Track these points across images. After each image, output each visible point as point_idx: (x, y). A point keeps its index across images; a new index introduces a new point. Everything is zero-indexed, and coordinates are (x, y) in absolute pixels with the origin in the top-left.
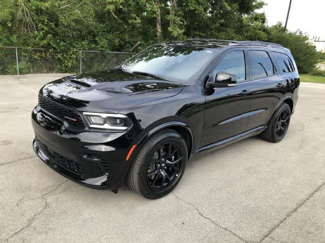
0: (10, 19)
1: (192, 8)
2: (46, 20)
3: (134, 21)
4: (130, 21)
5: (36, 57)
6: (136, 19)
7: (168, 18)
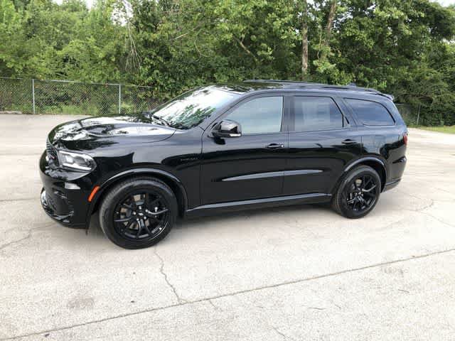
0: (115, 53)
1: (348, 34)
2: (154, 54)
3: (264, 53)
4: (259, 53)
5: (140, 96)
6: (267, 50)
7: (315, 48)
